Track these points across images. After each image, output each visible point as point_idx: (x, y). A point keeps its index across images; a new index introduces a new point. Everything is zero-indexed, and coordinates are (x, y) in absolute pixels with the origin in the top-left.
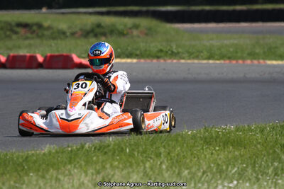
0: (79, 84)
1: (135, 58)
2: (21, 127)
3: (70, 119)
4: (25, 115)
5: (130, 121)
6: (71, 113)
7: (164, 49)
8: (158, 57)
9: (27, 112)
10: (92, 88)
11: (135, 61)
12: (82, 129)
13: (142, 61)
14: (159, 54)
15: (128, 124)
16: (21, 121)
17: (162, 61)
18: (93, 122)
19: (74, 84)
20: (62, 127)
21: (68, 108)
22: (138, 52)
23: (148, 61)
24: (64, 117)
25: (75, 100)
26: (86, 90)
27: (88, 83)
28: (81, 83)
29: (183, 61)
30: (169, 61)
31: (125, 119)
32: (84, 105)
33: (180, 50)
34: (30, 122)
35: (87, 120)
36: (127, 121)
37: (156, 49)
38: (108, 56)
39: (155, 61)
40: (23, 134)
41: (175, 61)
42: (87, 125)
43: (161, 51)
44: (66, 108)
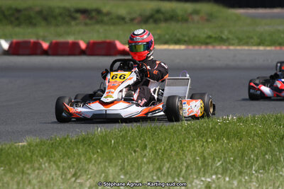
1: (183, 44)
7: (214, 36)
8: (207, 44)
11: (183, 47)
13: (191, 47)
14: (208, 41)
17: (210, 47)
22: (186, 39)
23: (197, 47)
29: (232, 48)
30: (218, 48)
33: (230, 36)
37: (205, 36)
39: (203, 47)
41: (224, 48)
43: (210, 37)
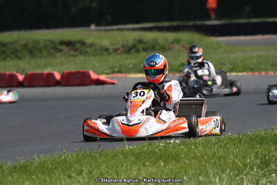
0: (137, 92)
2: (85, 133)
3: (130, 124)
4: (89, 122)
5: (186, 125)
6: (131, 119)
9: (90, 119)
10: (150, 95)
12: (142, 133)
15: (184, 128)
16: (86, 128)
18: (151, 126)
19: (133, 92)
20: (124, 131)
21: (129, 115)
24: (125, 122)
25: (135, 107)
26: (144, 97)
27: (146, 91)
28: (139, 91)
31: (181, 123)
32: (143, 112)
34: (94, 128)
35: (146, 125)
36: (183, 125)
38: (163, 67)
40: (87, 139)
42: (146, 129)
44: (126, 115)
